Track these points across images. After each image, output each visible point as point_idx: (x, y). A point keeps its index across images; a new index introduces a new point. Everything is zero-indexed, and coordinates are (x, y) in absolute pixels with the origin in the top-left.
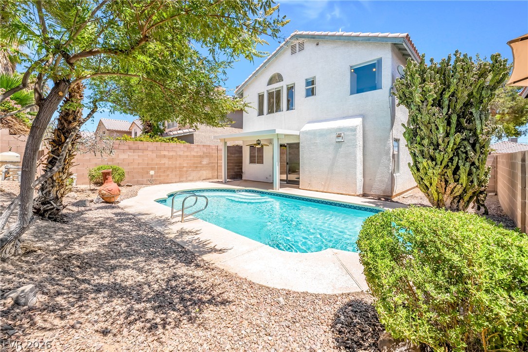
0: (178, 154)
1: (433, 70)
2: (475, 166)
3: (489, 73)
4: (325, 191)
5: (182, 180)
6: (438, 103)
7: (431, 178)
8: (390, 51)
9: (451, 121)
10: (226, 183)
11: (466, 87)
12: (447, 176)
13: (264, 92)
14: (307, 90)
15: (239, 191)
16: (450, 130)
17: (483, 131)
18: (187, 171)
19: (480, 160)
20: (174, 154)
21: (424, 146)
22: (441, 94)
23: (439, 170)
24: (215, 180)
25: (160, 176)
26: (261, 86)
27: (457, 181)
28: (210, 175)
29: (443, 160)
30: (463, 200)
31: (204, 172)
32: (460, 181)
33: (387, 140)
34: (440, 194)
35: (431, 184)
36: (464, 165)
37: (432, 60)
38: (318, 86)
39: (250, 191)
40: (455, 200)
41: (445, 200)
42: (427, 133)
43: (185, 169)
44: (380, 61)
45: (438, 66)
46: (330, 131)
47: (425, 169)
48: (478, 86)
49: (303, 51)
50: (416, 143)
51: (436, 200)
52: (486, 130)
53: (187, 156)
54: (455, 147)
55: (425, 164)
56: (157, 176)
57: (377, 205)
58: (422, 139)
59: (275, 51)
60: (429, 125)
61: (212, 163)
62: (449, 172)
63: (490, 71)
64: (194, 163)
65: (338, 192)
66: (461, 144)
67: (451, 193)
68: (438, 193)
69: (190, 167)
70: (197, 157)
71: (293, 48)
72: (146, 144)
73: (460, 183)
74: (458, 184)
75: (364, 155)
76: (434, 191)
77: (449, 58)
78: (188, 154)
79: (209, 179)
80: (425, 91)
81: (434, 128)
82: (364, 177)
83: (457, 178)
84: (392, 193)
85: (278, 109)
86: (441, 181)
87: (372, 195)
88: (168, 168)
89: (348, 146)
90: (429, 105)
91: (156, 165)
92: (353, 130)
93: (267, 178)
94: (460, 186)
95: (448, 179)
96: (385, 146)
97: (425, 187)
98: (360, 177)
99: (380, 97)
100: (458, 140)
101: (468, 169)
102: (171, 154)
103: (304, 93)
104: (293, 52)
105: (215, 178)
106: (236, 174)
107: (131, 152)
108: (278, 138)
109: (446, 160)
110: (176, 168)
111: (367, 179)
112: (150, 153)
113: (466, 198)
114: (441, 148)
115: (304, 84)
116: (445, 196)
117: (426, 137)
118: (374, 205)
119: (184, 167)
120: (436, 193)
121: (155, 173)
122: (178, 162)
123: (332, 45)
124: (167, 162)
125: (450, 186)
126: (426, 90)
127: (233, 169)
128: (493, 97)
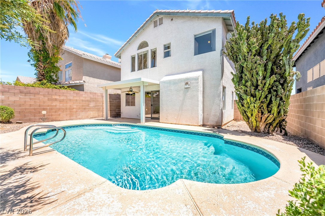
0: (69, 98)
1: (255, 29)
2: (282, 101)
3: (295, 30)
4: (177, 123)
5: (72, 118)
6: (259, 53)
7: (252, 111)
8: (221, 24)
9: (268, 67)
10: (107, 120)
11: (279, 41)
12: (263, 109)
13: (135, 55)
14: (165, 52)
15: (115, 125)
16: (266, 75)
17: (291, 74)
18: (76, 111)
19: (286, 96)
20: (65, 98)
21: (247, 87)
22: (261, 47)
23: (257, 104)
24: (100, 118)
25: (52, 115)
26: (133, 51)
27: (270, 112)
28: (96, 115)
29: (261, 97)
30: (272, 126)
31: (91, 112)
32: (272, 112)
33: (219, 87)
34: (258, 122)
35: (252, 115)
36: (275, 100)
37: (253, 24)
38: (172, 50)
39: (123, 125)
40: (267, 126)
41: (260, 126)
42: (250, 77)
43: (75, 110)
44: (214, 31)
45: (259, 26)
46: (180, 80)
47: (248, 104)
48: (287, 40)
49: (162, 25)
50: (242, 85)
51: (254, 126)
52: (292, 73)
53: (76, 100)
54: (270, 87)
55: (248, 100)
56: (49, 115)
57: (214, 132)
58: (246, 82)
59: (143, 25)
60: (251, 71)
61: (98, 106)
62: (265, 106)
63: (296, 28)
64: (83, 106)
65: (186, 124)
66: (273, 85)
67: (265, 121)
68: (257, 122)
69: (79, 108)
70: (85, 101)
71: (155, 22)
72: (37, 90)
73: (272, 113)
74: (270, 114)
75: (203, 97)
76: (254, 120)
77: (266, 21)
78: (77, 98)
79: (95, 117)
80: (250, 45)
81: (255, 73)
82: (203, 113)
83: (270, 110)
84: (222, 123)
85: (145, 67)
86: (259, 112)
87: (208, 125)
88: (59, 109)
89: (193, 91)
90: (252, 55)
91: (48, 107)
92: (197, 79)
93: (138, 116)
94: (272, 115)
95: (263, 111)
96: (217, 91)
97: (247, 117)
98: (201, 112)
99: (214, 56)
100: (272, 82)
101: (278, 103)
102: (62, 98)
103: (163, 55)
104: (155, 26)
105: (100, 117)
106: (116, 114)
107: (22, 95)
108: (144, 86)
109: (263, 96)
110: (66, 109)
111: (206, 114)
112: (43, 97)
113: (274, 125)
114: (259, 88)
115: (163, 48)
116: (261, 123)
117: (249, 80)
118: (212, 132)
119: (73, 108)
120: (255, 121)
121: (47, 113)
122: (68, 105)
123: (182, 20)
124: (58, 104)
125: (265, 116)
126: (250, 43)
127: (115, 110)
128: (297, 48)
